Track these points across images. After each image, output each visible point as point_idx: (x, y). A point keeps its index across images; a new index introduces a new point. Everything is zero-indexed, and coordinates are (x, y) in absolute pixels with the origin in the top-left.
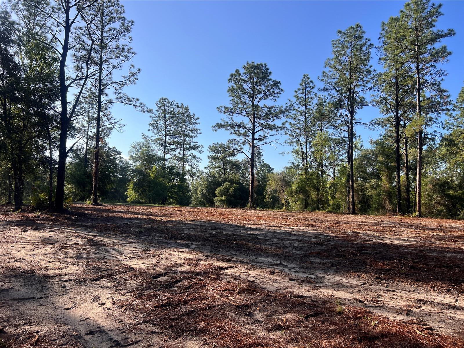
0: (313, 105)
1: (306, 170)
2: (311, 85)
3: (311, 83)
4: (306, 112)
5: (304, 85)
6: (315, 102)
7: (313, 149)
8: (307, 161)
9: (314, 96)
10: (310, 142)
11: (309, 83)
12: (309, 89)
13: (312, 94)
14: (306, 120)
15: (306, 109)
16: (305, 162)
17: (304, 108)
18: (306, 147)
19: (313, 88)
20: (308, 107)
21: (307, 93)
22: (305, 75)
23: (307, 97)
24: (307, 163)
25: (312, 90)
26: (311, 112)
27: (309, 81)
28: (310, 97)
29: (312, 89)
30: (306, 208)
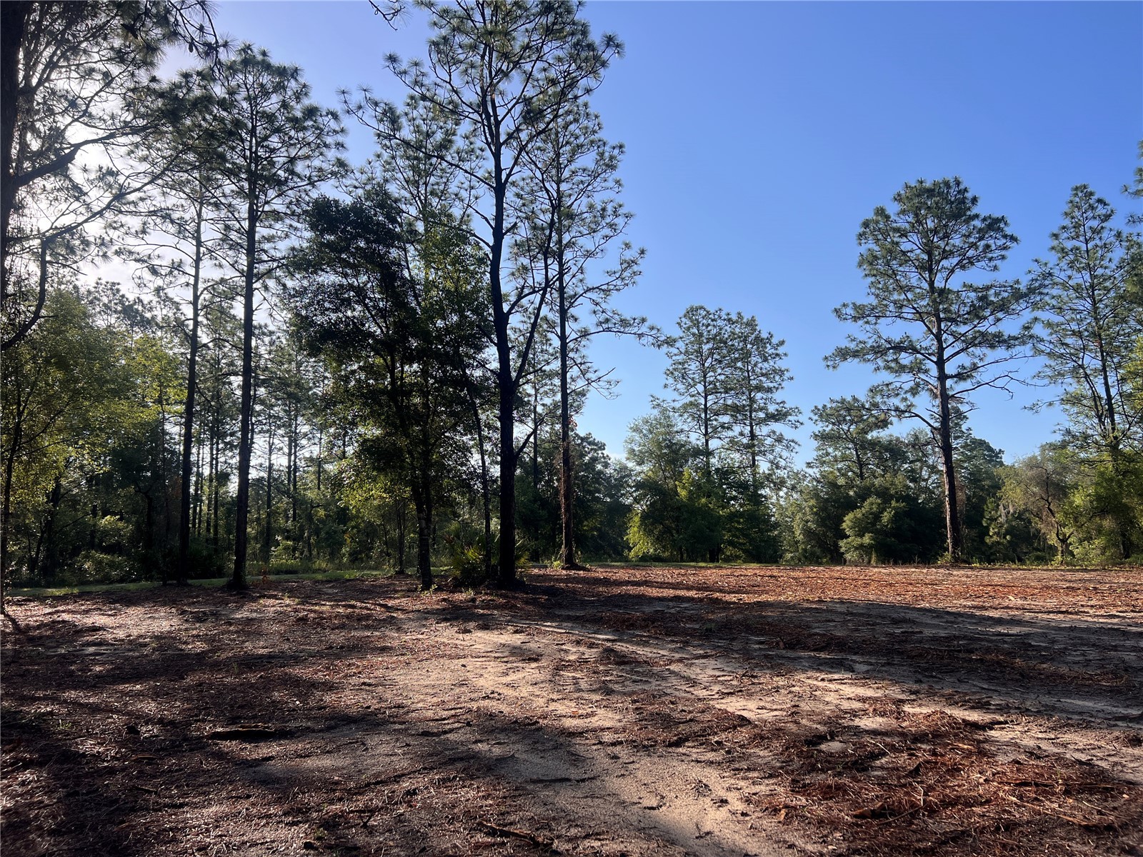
0: (1113, 266)
1: (1114, 448)
2: (1101, 210)
3: (1100, 206)
4: (1092, 287)
5: (1077, 213)
6: (1119, 253)
7: (1128, 388)
8: (1113, 421)
9: (1113, 239)
10: (1119, 366)
11: (1092, 208)
12: (1094, 224)
13: (1105, 234)
14: (1095, 308)
15: (1093, 277)
16: (1109, 427)
17: (1087, 277)
18: (1106, 384)
19: (1107, 217)
20: (1100, 271)
21: (1089, 235)
22: (1076, 189)
23: (1090, 246)
24: (1113, 429)
25: (1104, 225)
26: (1108, 284)
27: (1091, 202)
28: (1099, 243)
29: (1103, 221)
30: (1127, 556)
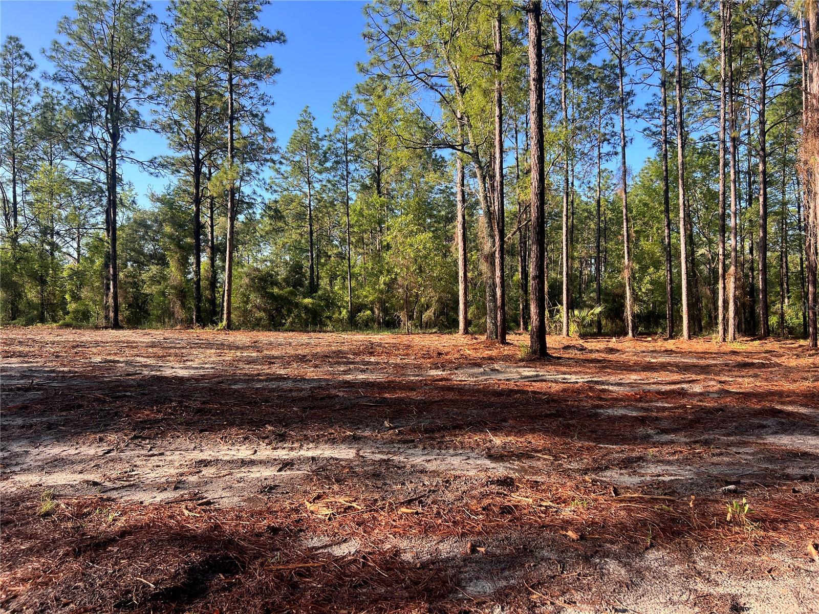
0: (30, 106)
1: (14, 240)
2: (26, 61)
3: (27, 59)
4: (13, 117)
5: (9, 57)
7: (30, 198)
8: (16, 220)
9: (32, 86)
10: (24, 182)
12: (21, 70)
13: (28, 81)
14: (13, 134)
15: (14, 109)
16: (12, 223)
17: (10, 108)
18: (14, 192)
19: (31, 69)
20: (20, 107)
22: (11, 38)
23: (16, 85)
24: (15, 226)
25: (28, 73)
26: (26, 118)
27: (21, 52)
28: (22, 85)
29: (27, 70)
30: (14, 319)
